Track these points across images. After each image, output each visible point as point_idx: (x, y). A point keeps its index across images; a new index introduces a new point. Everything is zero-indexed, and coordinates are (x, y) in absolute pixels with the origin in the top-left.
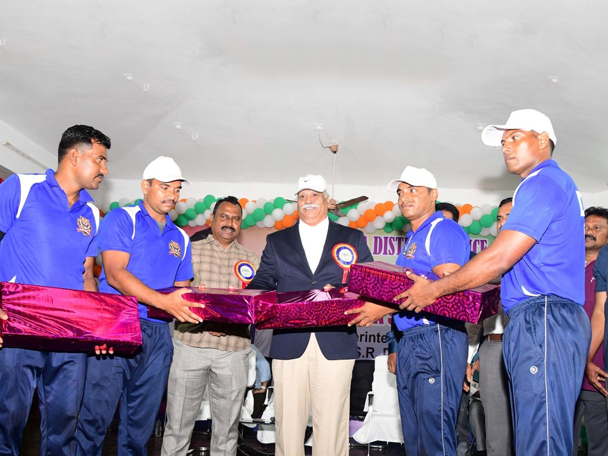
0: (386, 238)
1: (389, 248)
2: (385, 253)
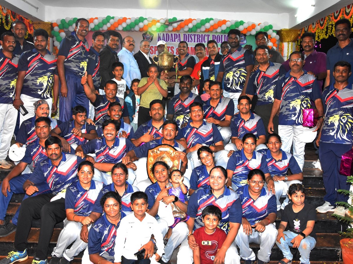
0: (189, 35)
1: (190, 39)
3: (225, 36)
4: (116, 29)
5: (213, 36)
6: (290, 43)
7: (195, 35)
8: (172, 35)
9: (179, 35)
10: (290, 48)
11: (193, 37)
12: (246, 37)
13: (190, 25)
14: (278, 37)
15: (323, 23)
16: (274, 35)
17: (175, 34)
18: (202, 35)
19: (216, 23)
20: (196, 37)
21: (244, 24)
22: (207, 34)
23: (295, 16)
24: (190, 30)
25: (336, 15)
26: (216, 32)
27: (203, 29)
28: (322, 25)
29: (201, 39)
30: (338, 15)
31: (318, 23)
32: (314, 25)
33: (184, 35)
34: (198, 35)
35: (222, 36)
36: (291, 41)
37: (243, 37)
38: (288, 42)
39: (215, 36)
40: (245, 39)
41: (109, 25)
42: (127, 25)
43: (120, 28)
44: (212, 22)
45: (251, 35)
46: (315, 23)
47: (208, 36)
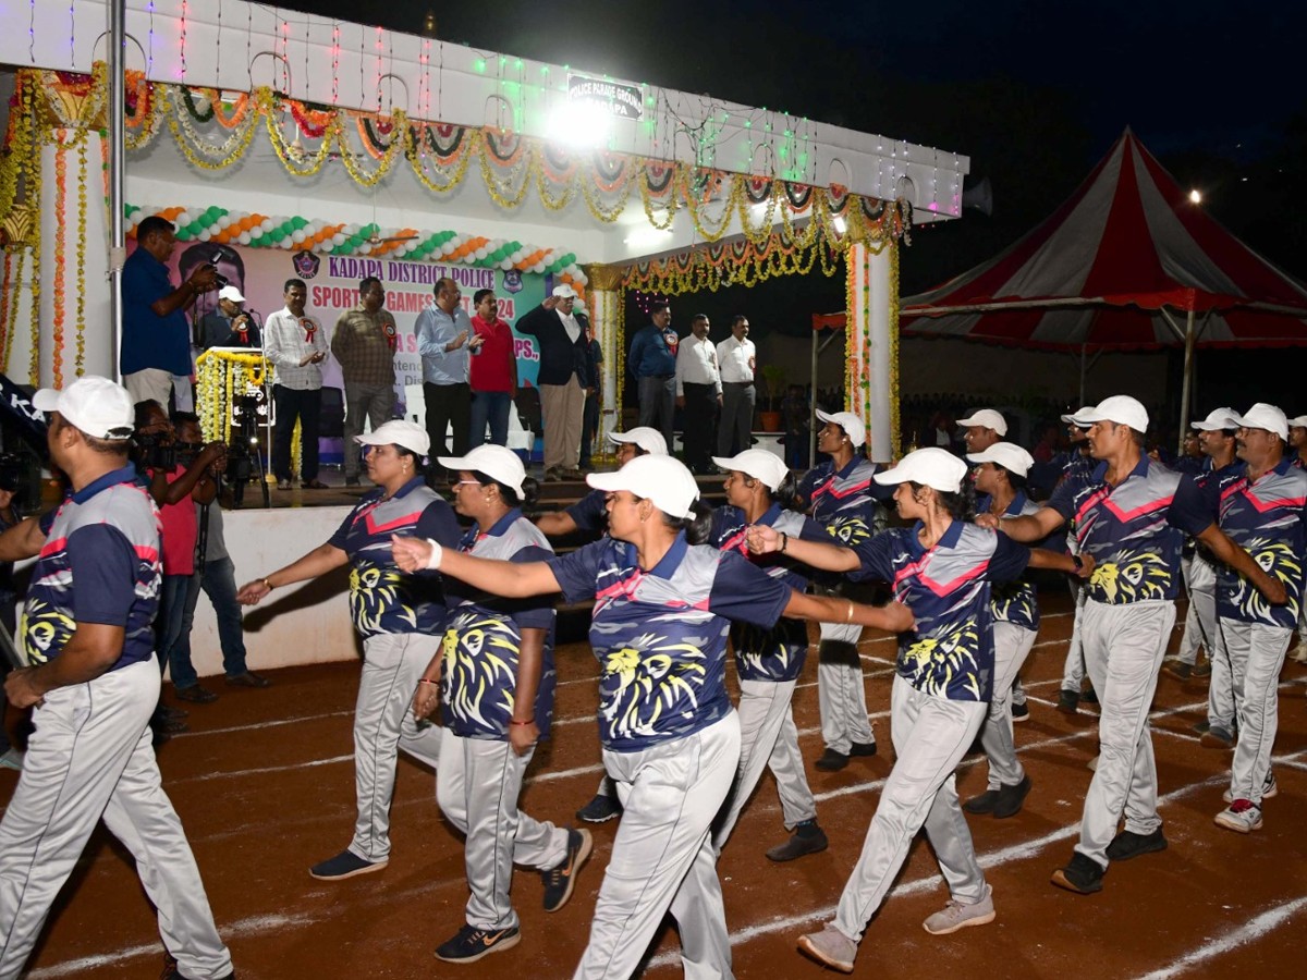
0: (400, 265)
1: (404, 275)
2: (400, 280)
3: (478, 271)
4: (233, 240)
5: (453, 269)
6: (608, 292)
7: (414, 267)
8: (362, 262)
9: (379, 263)
10: (608, 303)
11: (410, 271)
12: (522, 276)
13: (412, 245)
14: (585, 280)
15: (687, 264)
16: (580, 276)
17: (369, 262)
18: (430, 267)
19: (465, 243)
20: (417, 271)
21: (522, 250)
22: (440, 264)
23: (625, 241)
24: (410, 255)
25: (715, 255)
26: (464, 262)
27: (437, 254)
28: (683, 267)
29: (427, 275)
30: (720, 255)
31: (673, 261)
32: (665, 264)
33: (390, 264)
34: (420, 266)
35: (472, 271)
36: (608, 290)
37: (515, 277)
38: (604, 290)
39: (458, 271)
40: (519, 279)
41: (216, 230)
42: (264, 233)
43: (245, 238)
44: (456, 242)
45: (534, 273)
46: (666, 260)
47: (443, 269)
